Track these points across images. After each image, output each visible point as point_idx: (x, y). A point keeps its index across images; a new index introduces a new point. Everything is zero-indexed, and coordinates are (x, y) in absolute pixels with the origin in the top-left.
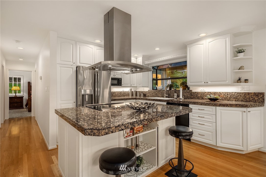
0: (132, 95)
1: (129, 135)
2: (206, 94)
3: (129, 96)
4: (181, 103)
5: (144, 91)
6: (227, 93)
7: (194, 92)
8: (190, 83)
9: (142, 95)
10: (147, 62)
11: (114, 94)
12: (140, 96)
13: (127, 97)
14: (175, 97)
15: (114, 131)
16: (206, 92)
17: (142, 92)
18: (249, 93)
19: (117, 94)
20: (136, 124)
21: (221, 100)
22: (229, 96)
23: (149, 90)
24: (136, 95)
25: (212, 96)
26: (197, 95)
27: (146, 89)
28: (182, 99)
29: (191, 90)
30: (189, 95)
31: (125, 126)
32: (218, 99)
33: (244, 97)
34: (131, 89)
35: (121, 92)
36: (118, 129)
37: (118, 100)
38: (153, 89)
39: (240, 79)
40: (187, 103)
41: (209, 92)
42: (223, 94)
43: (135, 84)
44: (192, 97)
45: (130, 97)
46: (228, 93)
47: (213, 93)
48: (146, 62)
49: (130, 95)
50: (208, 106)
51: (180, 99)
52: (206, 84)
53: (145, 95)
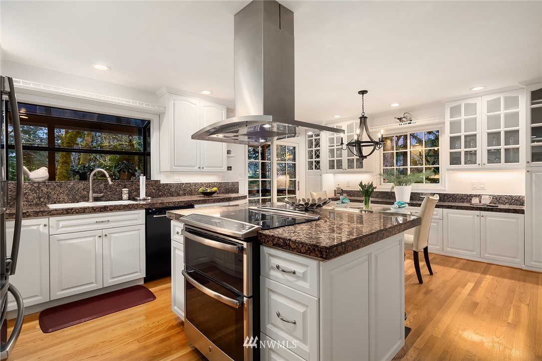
2: (183, 186)
7: (163, 184)
18: (228, 183)
26: (169, 189)
29: (157, 181)
30: (154, 191)
33: (224, 188)
41: (187, 183)
46: (210, 183)
47: (194, 184)
52: (200, 170)
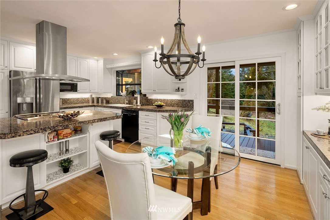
0: (93, 102)
1: (53, 141)
2: (158, 101)
3: (89, 103)
4: (133, 110)
5: (107, 98)
6: (172, 100)
7: (149, 99)
8: (144, 90)
9: (105, 101)
10: (110, 66)
11: (68, 101)
12: (102, 102)
13: (87, 104)
14: (134, 103)
15: (22, 135)
16: (158, 99)
17: (105, 98)
18: (185, 100)
19: (72, 101)
20: (48, 129)
21: (165, 106)
22: (173, 103)
23: (112, 96)
24: (98, 102)
25: (159, 103)
26: (152, 102)
27: (109, 96)
28: (139, 106)
29: (147, 97)
30: (146, 102)
31: (34, 131)
32: (163, 106)
33: (182, 104)
34: (92, 95)
35: (79, 98)
36: (27, 133)
37: (70, 108)
38: (117, 95)
39: (179, 88)
40: (137, 110)
41: (160, 99)
42: (169, 101)
43: (95, 90)
44: (148, 103)
45: (91, 104)
48: (107, 66)
49: (91, 101)
50: (151, 112)
51: (138, 106)
52: (154, 92)
53: (108, 102)
